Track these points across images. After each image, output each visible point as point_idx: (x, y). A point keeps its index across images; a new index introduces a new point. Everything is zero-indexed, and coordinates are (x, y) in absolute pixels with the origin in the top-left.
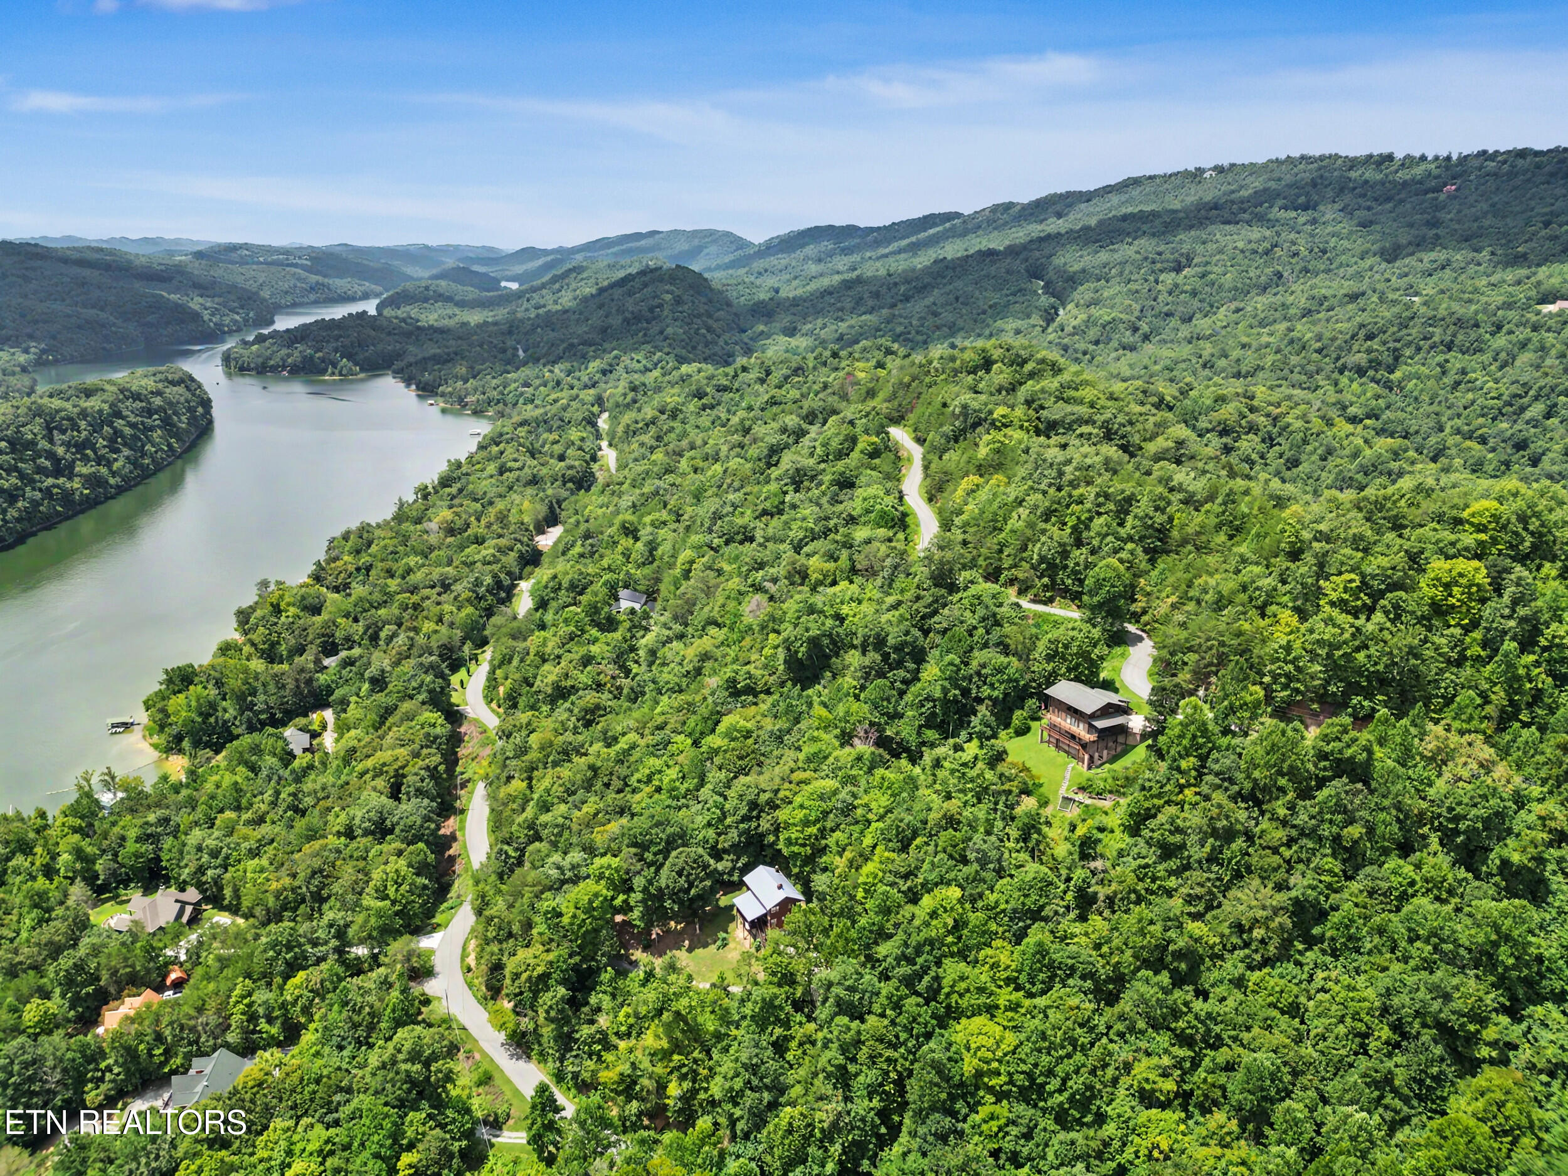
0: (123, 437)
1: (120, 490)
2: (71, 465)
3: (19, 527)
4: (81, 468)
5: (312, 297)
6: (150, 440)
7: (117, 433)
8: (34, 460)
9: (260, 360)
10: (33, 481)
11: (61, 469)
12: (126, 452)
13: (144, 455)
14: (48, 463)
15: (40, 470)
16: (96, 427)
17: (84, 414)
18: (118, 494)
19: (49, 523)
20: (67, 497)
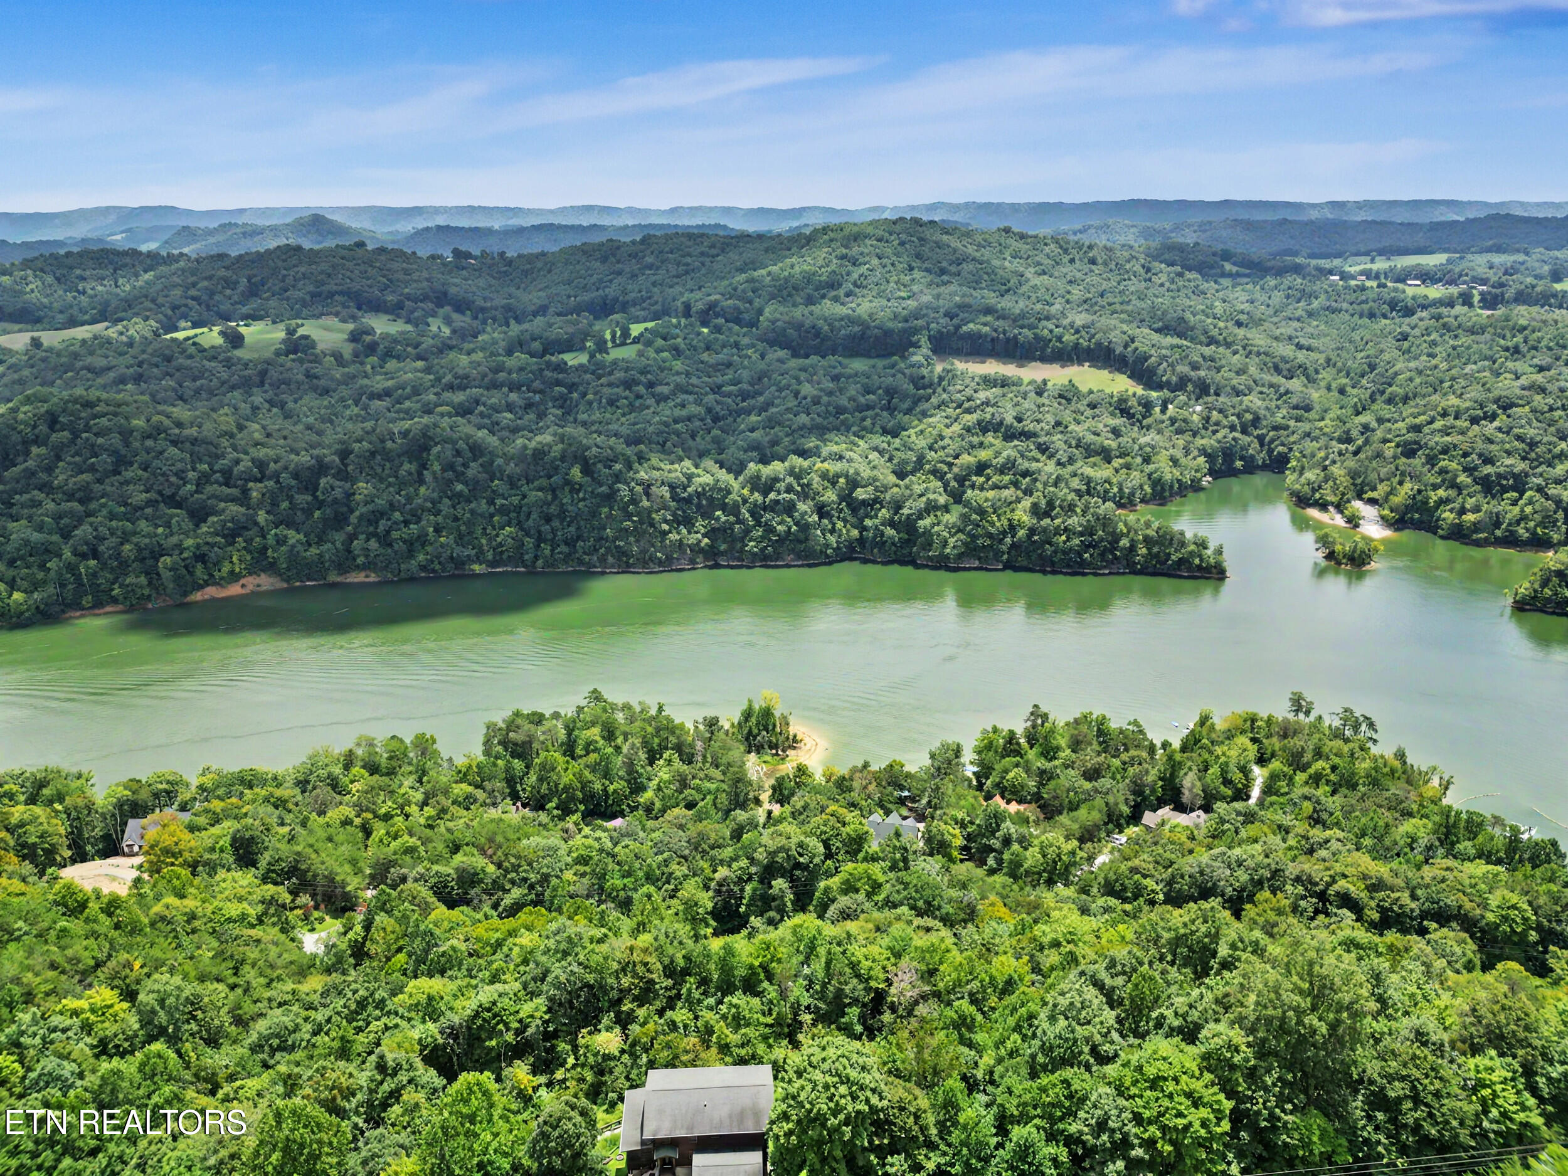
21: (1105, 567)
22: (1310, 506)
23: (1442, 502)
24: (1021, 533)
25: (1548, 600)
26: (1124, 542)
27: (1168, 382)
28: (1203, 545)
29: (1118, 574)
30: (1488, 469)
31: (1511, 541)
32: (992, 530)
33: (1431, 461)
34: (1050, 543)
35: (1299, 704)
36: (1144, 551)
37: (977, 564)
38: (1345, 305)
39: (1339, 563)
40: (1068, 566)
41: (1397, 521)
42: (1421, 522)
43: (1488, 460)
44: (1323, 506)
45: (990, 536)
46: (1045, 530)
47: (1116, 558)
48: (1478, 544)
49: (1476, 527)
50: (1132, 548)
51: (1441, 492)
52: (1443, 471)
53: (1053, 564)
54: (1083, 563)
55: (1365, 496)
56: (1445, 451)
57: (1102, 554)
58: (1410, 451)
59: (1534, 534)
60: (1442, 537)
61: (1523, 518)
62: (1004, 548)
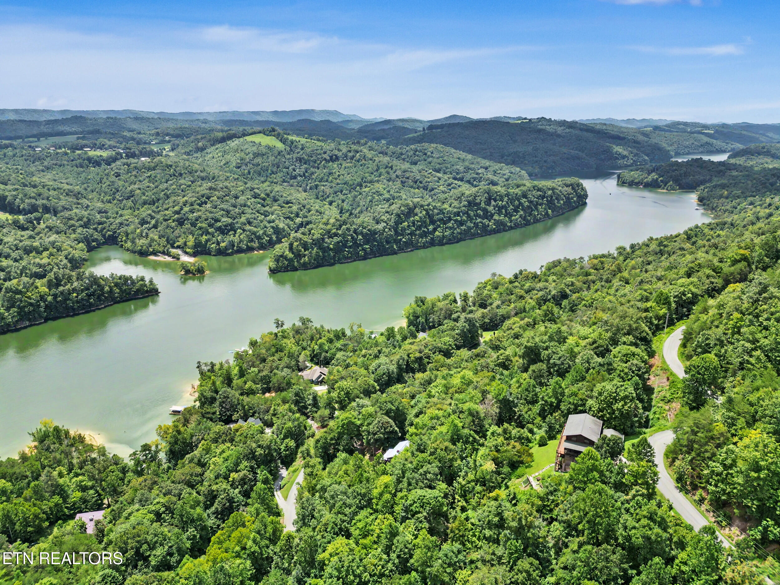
0: (523, 206)
1: (511, 228)
2: (492, 215)
3: (459, 236)
4: (496, 217)
5: (701, 150)
6: (537, 209)
7: (520, 204)
8: (476, 211)
9: (632, 179)
10: (473, 219)
11: (487, 215)
12: (522, 213)
13: (530, 215)
14: (482, 213)
15: (477, 216)
16: (511, 201)
17: (507, 195)
18: (509, 230)
19: (473, 236)
20: (485, 227)
21: (102, 304)
22: (150, 255)
23: (207, 241)
24: (50, 298)
25: (282, 267)
26: (107, 288)
27: (24, 209)
28: (142, 279)
29: (108, 306)
30: (219, 224)
31: (240, 251)
32: (32, 301)
33: (194, 225)
34: (69, 299)
35: (279, 324)
36: (118, 291)
37: (27, 323)
38: (66, 163)
39: (194, 274)
40: (83, 309)
41: (194, 253)
42: (202, 251)
43: (217, 220)
44: (155, 253)
45: (31, 304)
46: (62, 293)
47: (106, 298)
48: (229, 255)
49: (226, 248)
50: (111, 291)
51: (204, 237)
52: (200, 228)
53: (74, 309)
54: (91, 305)
55: (175, 245)
56: (197, 220)
57: (99, 297)
58: (181, 223)
59: (247, 246)
60: (214, 255)
61: (241, 241)
62: (42, 309)
